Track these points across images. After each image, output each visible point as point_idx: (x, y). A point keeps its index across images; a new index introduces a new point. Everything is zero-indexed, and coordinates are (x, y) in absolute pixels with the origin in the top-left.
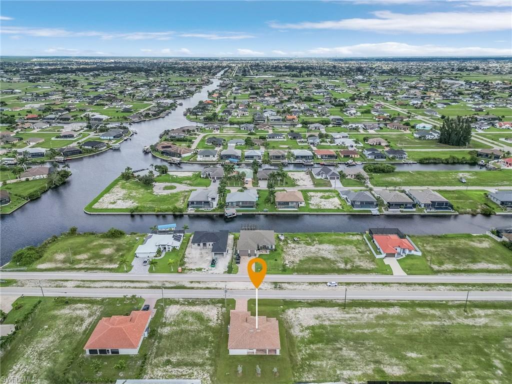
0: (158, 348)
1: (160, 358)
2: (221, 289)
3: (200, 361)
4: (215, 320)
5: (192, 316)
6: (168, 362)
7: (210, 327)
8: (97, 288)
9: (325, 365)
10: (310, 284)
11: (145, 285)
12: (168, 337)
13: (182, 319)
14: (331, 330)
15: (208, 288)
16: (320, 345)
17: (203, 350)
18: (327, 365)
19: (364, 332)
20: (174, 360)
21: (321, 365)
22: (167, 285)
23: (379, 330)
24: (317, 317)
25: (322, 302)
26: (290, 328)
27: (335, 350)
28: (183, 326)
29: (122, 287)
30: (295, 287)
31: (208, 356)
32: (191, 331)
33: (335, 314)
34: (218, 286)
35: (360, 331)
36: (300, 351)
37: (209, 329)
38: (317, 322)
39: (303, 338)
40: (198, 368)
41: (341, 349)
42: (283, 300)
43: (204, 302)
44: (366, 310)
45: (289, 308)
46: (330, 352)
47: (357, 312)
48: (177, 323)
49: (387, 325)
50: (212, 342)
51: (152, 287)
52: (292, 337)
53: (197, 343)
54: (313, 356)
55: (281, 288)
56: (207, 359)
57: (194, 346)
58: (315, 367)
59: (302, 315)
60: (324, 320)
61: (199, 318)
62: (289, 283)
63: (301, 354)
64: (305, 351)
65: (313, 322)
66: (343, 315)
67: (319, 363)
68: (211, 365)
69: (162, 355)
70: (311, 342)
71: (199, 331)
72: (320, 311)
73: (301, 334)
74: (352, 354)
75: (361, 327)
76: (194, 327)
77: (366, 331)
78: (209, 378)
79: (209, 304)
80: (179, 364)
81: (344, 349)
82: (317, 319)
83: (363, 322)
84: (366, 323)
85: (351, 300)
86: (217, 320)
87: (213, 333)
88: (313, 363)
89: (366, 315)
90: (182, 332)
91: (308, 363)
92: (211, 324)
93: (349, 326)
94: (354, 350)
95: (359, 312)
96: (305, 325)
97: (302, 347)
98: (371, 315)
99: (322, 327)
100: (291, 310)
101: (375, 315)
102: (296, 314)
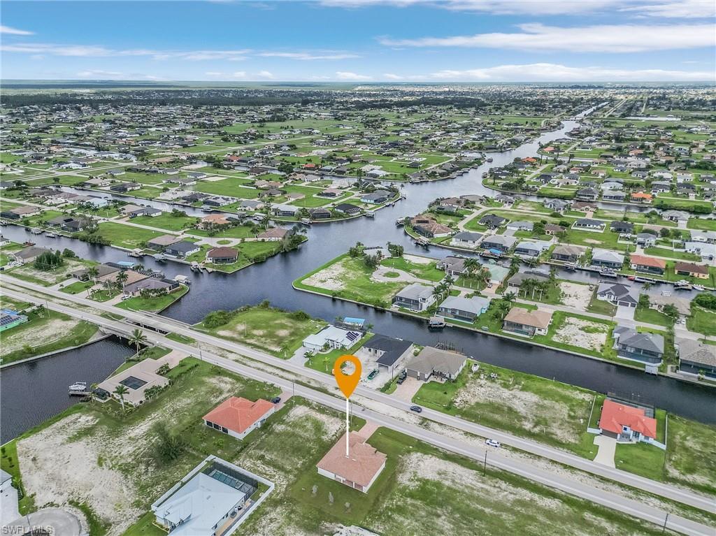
0: (262, 441)
1: (257, 451)
2: (360, 405)
3: (289, 467)
4: (330, 436)
5: (312, 423)
6: (262, 458)
7: (322, 440)
9: (406, 524)
10: (466, 433)
11: (293, 377)
12: (278, 435)
13: (302, 422)
14: (445, 493)
16: (419, 503)
17: (299, 459)
18: (409, 525)
19: (483, 511)
20: (268, 457)
21: (402, 522)
22: (313, 384)
23: (504, 516)
24: (441, 473)
25: (462, 459)
26: (400, 473)
27: (430, 514)
28: (298, 430)
29: (270, 373)
30: (445, 431)
31: (299, 466)
32: (301, 437)
33: (467, 477)
34: (359, 402)
35: (480, 507)
36: (392, 499)
37: (319, 441)
38: (437, 478)
39: (406, 488)
40: (283, 473)
41: (439, 516)
42: (419, 440)
43: (334, 413)
44: (511, 487)
45: (417, 452)
46: (423, 514)
47: (497, 485)
48: (295, 425)
49: (523, 515)
50: (312, 455)
51: (297, 382)
52: (396, 482)
53: (298, 450)
54: (401, 510)
55: (427, 427)
56: (296, 469)
57: (293, 453)
58: (394, 520)
59: (426, 464)
60: (447, 479)
61: (318, 427)
62: (441, 424)
63: (390, 502)
64: (398, 501)
65: (431, 476)
66: (474, 483)
67: (401, 519)
68: (295, 476)
69: (261, 449)
70: (412, 496)
71: (308, 440)
72: (451, 467)
73: (408, 483)
74: (448, 526)
75: (486, 503)
76: (307, 435)
77: (487, 510)
78: (285, 486)
79: (337, 417)
80: (268, 463)
81: (443, 517)
82: (439, 474)
83: (493, 499)
84: (496, 502)
85: (501, 469)
86: (333, 436)
87: (320, 446)
88: (396, 516)
89: (506, 493)
90: (293, 434)
91: (390, 514)
92: (324, 437)
93: (471, 497)
94: (454, 524)
95: (499, 487)
96: (420, 475)
97: (397, 496)
98: (512, 496)
99: (438, 485)
100: (419, 454)
101: (517, 497)
102: (419, 460)
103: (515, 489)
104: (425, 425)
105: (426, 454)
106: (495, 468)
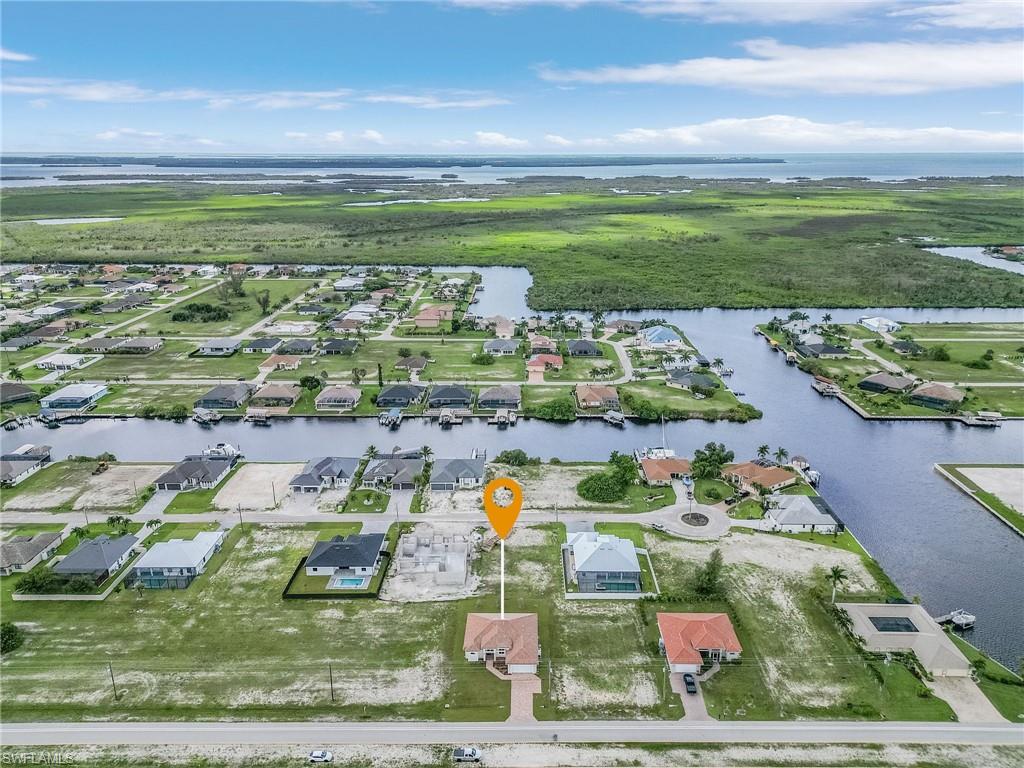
0: (636, 636)
1: (626, 624)
2: (568, 744)
3: (573, 621)
4: (565, 676)
5: (606, 682)
6: (614, 619)
7: (569, 663)
8: (832, 744)
9: (414, 618)
12: (630, 649)
13: (621, 678)
15: (595, 745)
16: (409, 640)
17: (573, 633)
18: (411, 618)
20: (608, 623)
21: (418, 618)
24: (391, 682)
25: (369, 717)
26: (443, 664)
27: (393, 634)
28: (613, 665)
31: (565, 627)
32: (597, 657)
33: (357, 691)
34: (573, 751)
35: (337, 660)
36: (439, 633)
37: (573, 662)
38: (396, 674)
39: (430, 649)
40: (574, 614)
41: (383, 636)
42: (441, 721)
43: (592, 712)
45: (435, 701)
46: (400, 632)
48: (625, 671)
50: (562, 643)
52: (445, 651)
53: (585, 642)
54: (425, 627)
56: (564, 623)
57: (587, 637)
58: (427, 616)
59: (416, 689)
60: (383, 676)
61: (592, 680)
63: (440, 630)
64: (433, 634)
65: (403, 674)
66: (346, 686)
67: (420, 620)
68: (558, 617)
69: (626, 627)
70: (420, 643)
71: (586, 657)
72: (381, 696)
73: (430, 655)
76: (595, 664)
79: (583, 709)
80: (601, 617)
82: (394, 680)
86: (562, 677)
90: (611, 656)
92: (571, 669)
94: (364, 634)
95: (312, 692)
96: (419, 670)
97: (435, 638)
98: (295, 687)
99: (392, 667)
100: (431, 699)
101: (288, 688)
102: (427, 689)
103: (289, 699)
104: (440, 751)
105: (422, 704)
106: (317, 719)
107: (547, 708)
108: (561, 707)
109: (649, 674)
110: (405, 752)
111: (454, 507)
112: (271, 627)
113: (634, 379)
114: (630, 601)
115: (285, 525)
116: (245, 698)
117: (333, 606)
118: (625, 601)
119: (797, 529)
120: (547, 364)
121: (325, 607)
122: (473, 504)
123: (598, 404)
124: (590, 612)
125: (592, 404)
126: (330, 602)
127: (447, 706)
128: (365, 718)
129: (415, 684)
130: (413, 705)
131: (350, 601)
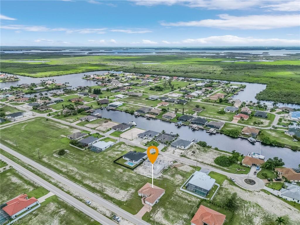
0: (192, 209)
1: (192, 204)
3: (177, 197)
4: (160, 211)
5: (169, 218)
6: (189, 202)
7: (164, 208)
9: (137, 179)
12: (185, 212)
13: (175, 219)
14: (120, 186)
16: (131, 184)
17: (173, 200)
20: (186, 202)
24: (118, 192)
27: (129, 181)
28: (176, 214)
31: (173, 197)
32: (174, 210)
35: (111, 182)
36: (139, 185)
37: (166, 208)
38: (120, 191)
39: (133, 188)
40: (179, 195)
41: (126, 180)
42: (120, 207)
48: (179, 218)
50: (168, 201)
53: (174, 204)
54: (137, 182)
55: (113, 213)
57: (176, 203)
59: (121, 196)
60: (117, 190)
61: (166, 216)
64: (137, 184)
65: (122, 191)
66: (108, 189)
68: (174, 194)
69: (191, 205)
71: (171, 209)
72: (113, 195)
76: (171, 212)
78: (176, 190)
79: (157, 223)
80: (185, 199)
90: (178, 212)
92: (163, 210)
94: (122, 178)
95: (100, 187)
96: (126, 192)
97: (137, 186)
98: (98, 184)
99: (121, 188)
100: (123, 201)
101: (97, 184)
102: (124, 198)
103: (95, 186)
104: (113, 214)
105: (120, 201)
106: (96, 194)
107: (147, 217)
108: (151, 219)
109: (185, 222)
110: (106, 211)
111: (173, 153)
112: (106, 168)
113: (272, 128)
114: (199, 198)
115: (130, 145)
116: (87, 182)
117: (122, 168)
118: (198, 198)
119: (290, 199)
120: (241, 117)
121: (120, 168)
122: (179, 154)
123: (248, 134)
124: (184, 196)
125: (246, 133)
126: (122, 167)
127: (125, 204)
128: (105, 198)
129: (123, 195)
130: (117, 200)
131: (126, 169)
